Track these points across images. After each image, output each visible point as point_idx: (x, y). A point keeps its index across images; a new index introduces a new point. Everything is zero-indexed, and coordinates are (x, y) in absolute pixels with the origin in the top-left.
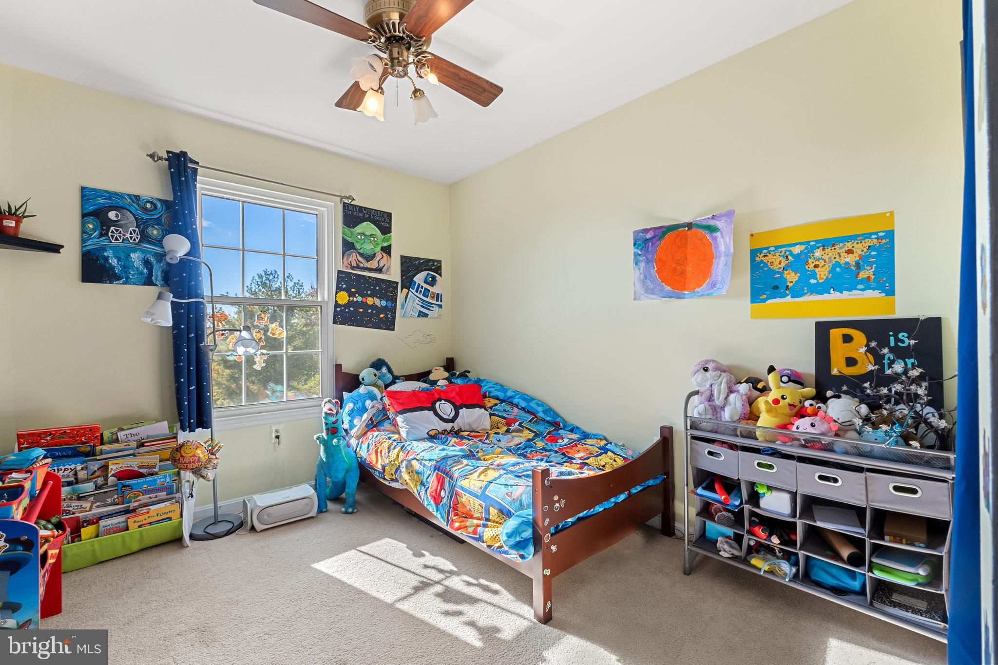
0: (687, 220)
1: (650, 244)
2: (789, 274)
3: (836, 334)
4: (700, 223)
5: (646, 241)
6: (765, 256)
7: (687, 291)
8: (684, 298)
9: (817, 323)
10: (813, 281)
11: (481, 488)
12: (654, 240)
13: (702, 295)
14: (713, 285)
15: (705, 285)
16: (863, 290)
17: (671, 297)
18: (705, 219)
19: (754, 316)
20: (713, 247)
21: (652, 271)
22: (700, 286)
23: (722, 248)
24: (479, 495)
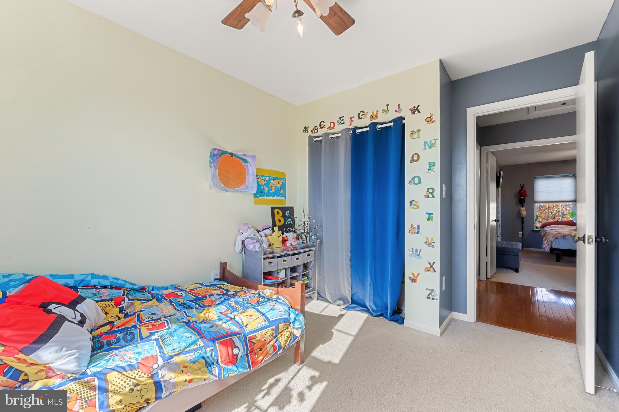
0: (230, 151)
1: (216, 158)
2: (265, 187)
3: (276, 211)
4: (238, 155)
5: (215, 155)
6: (258, 178)
7: (230, 188)
8: (228, 192)
9: (271, 207)
10: (271, 192)
11: (265, 321)
12: (218, 156)
13: (240, 192)
14: (247, 188)
15: (242, 187)
16: (281, 197)
17: (224, 191)
18: (241, 154)
19: (255, 203)
20: (246, 169)
21: (216, 173)
22: (239, 187)
23: (251, 171)
24: (268, 324)
